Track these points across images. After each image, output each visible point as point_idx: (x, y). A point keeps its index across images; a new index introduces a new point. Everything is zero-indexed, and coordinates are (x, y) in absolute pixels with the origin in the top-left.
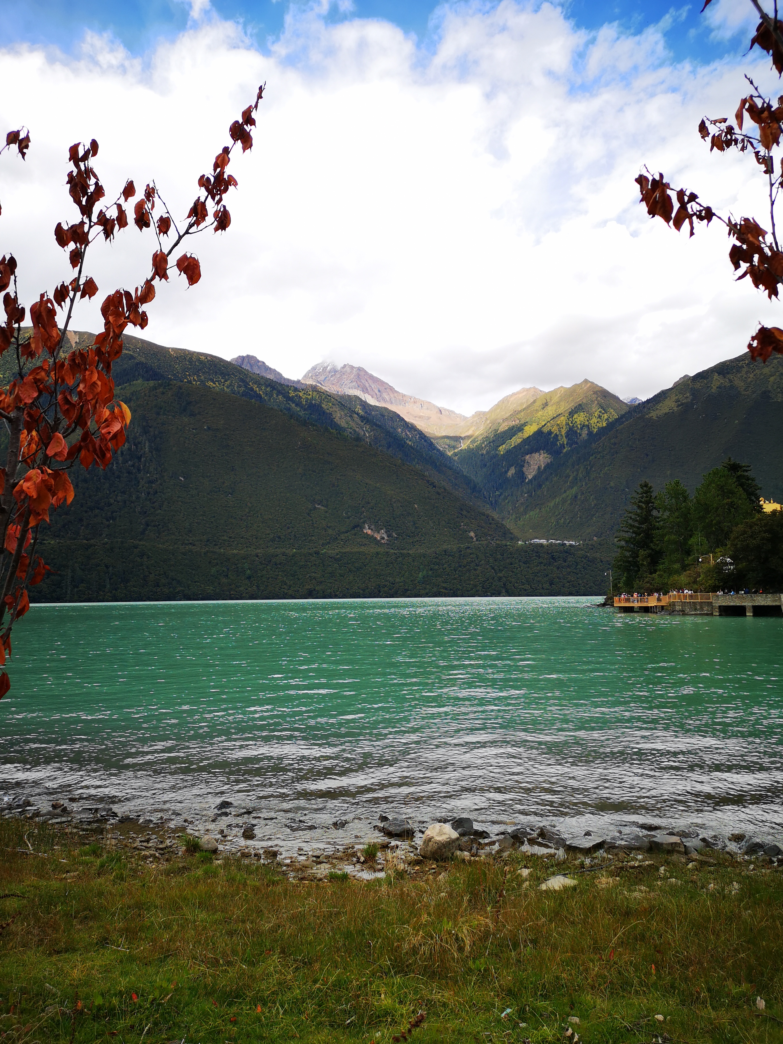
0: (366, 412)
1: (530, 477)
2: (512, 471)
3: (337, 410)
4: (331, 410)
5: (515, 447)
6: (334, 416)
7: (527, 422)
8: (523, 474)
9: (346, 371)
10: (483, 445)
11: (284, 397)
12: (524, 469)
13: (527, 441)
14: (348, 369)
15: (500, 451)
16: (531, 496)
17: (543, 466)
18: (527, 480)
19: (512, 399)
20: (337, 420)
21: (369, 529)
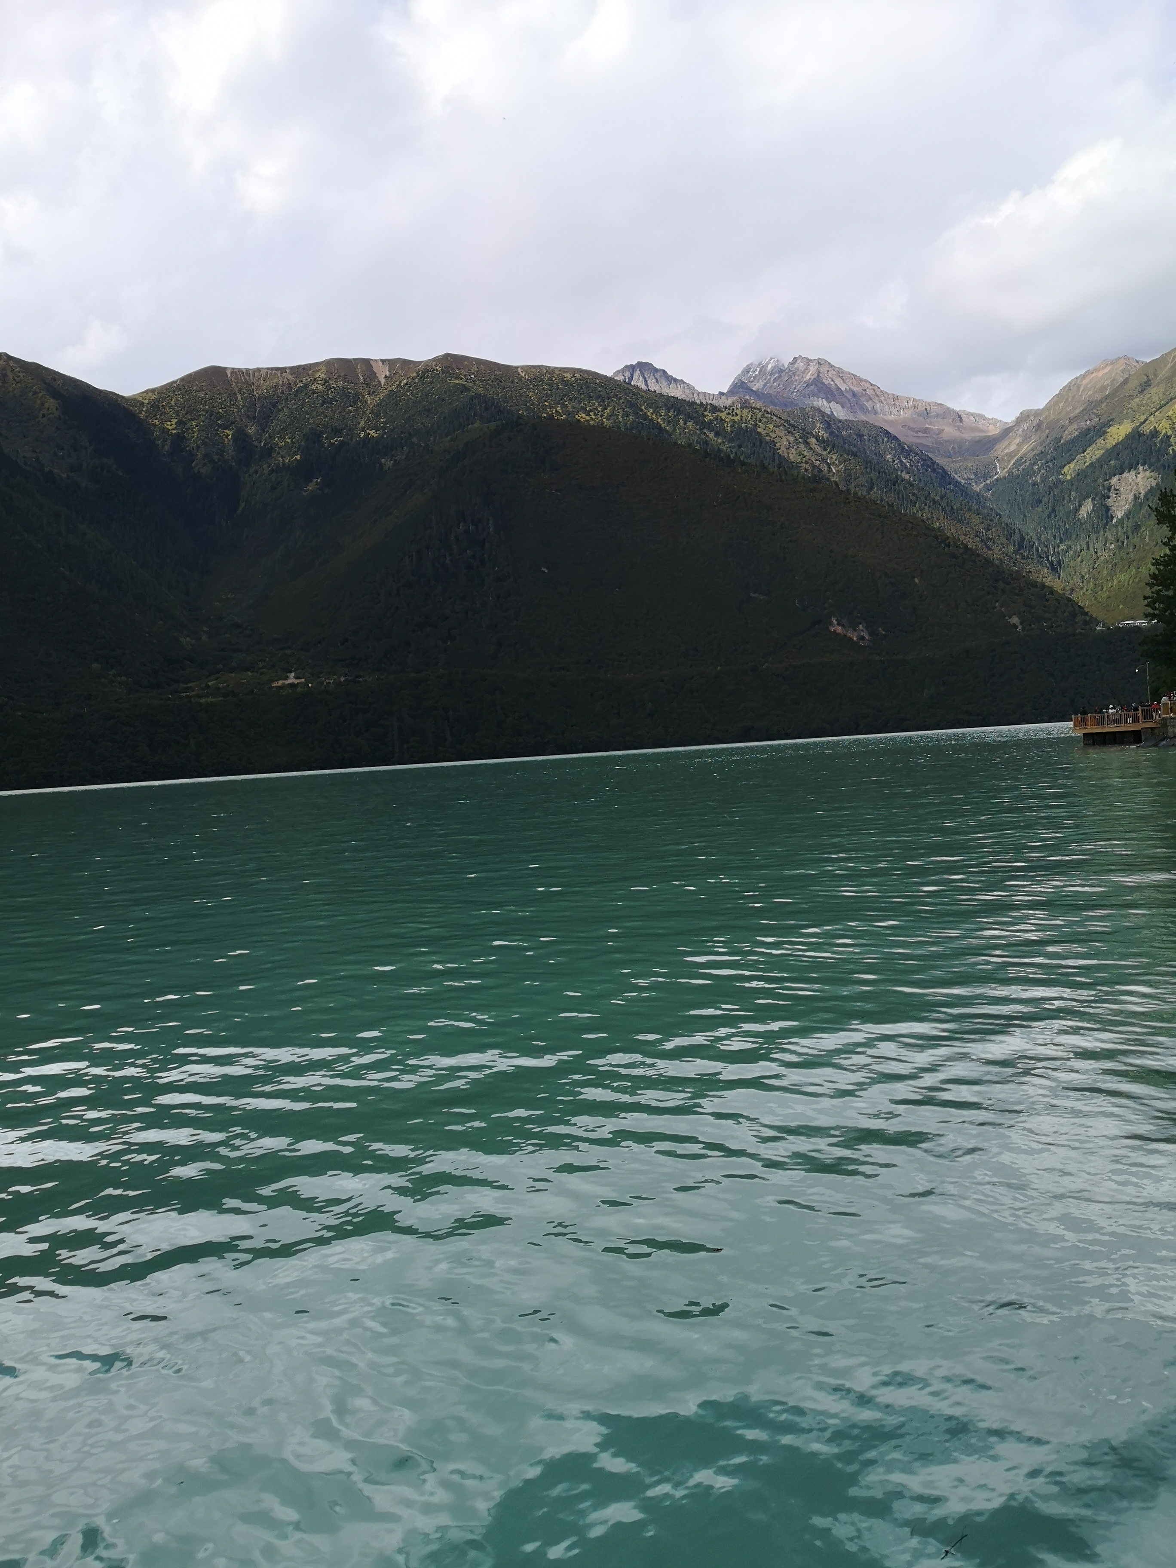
0: (831, 433)
1: (1120, 515)
2: (1088, 507)
3: (782, 434)
4: (773, 435)
5: (1092, 464)
6: (778, 446)
7: (1112, 420)
8: (1108, 509)
9: (797, 369)
10: (1036, 467)
11: (696, 423)
12: (1110, 502)
13: (1114, 452)
14: (801, 365)
15: (1065, 474)
16: (1120, 548)
17: (1143, 493)
18: (1115, 520)
19: (1085, 382)
20: (782, 451)
21: (838, 624)
